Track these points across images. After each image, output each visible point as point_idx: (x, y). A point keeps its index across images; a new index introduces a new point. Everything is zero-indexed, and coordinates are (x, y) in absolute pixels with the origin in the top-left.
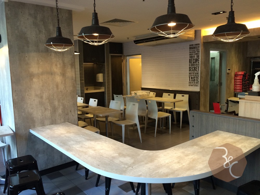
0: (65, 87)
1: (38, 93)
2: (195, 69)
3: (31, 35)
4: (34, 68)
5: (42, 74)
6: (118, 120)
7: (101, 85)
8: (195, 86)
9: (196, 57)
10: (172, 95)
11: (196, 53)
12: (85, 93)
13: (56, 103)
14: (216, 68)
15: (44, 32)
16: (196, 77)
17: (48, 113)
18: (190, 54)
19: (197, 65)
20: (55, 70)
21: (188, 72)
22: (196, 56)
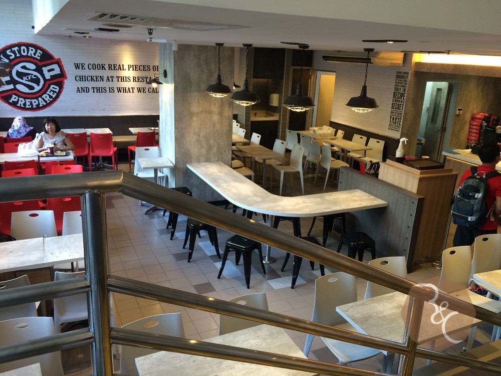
0: (222, 126)
1: (197, 130)
2: (398, 108)
3: (194, 75)
4: (195, 108)
5: (201, 112)
6: (281, 165)
7: (275, 110)
8: (395, 130)
9: (402, 91)
10: (365, 138)
11: (404, 85)
12: (251, 120)
13: (212, 142)
14: (441, 106)
15: (206, 71)
16: (399, 119)
17: (204, 151)
18: (396, 85)
19: (402, 101)
20: (213, 109)
21: (390, 109)
22: (402, 88)
